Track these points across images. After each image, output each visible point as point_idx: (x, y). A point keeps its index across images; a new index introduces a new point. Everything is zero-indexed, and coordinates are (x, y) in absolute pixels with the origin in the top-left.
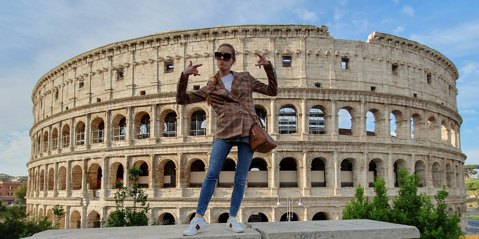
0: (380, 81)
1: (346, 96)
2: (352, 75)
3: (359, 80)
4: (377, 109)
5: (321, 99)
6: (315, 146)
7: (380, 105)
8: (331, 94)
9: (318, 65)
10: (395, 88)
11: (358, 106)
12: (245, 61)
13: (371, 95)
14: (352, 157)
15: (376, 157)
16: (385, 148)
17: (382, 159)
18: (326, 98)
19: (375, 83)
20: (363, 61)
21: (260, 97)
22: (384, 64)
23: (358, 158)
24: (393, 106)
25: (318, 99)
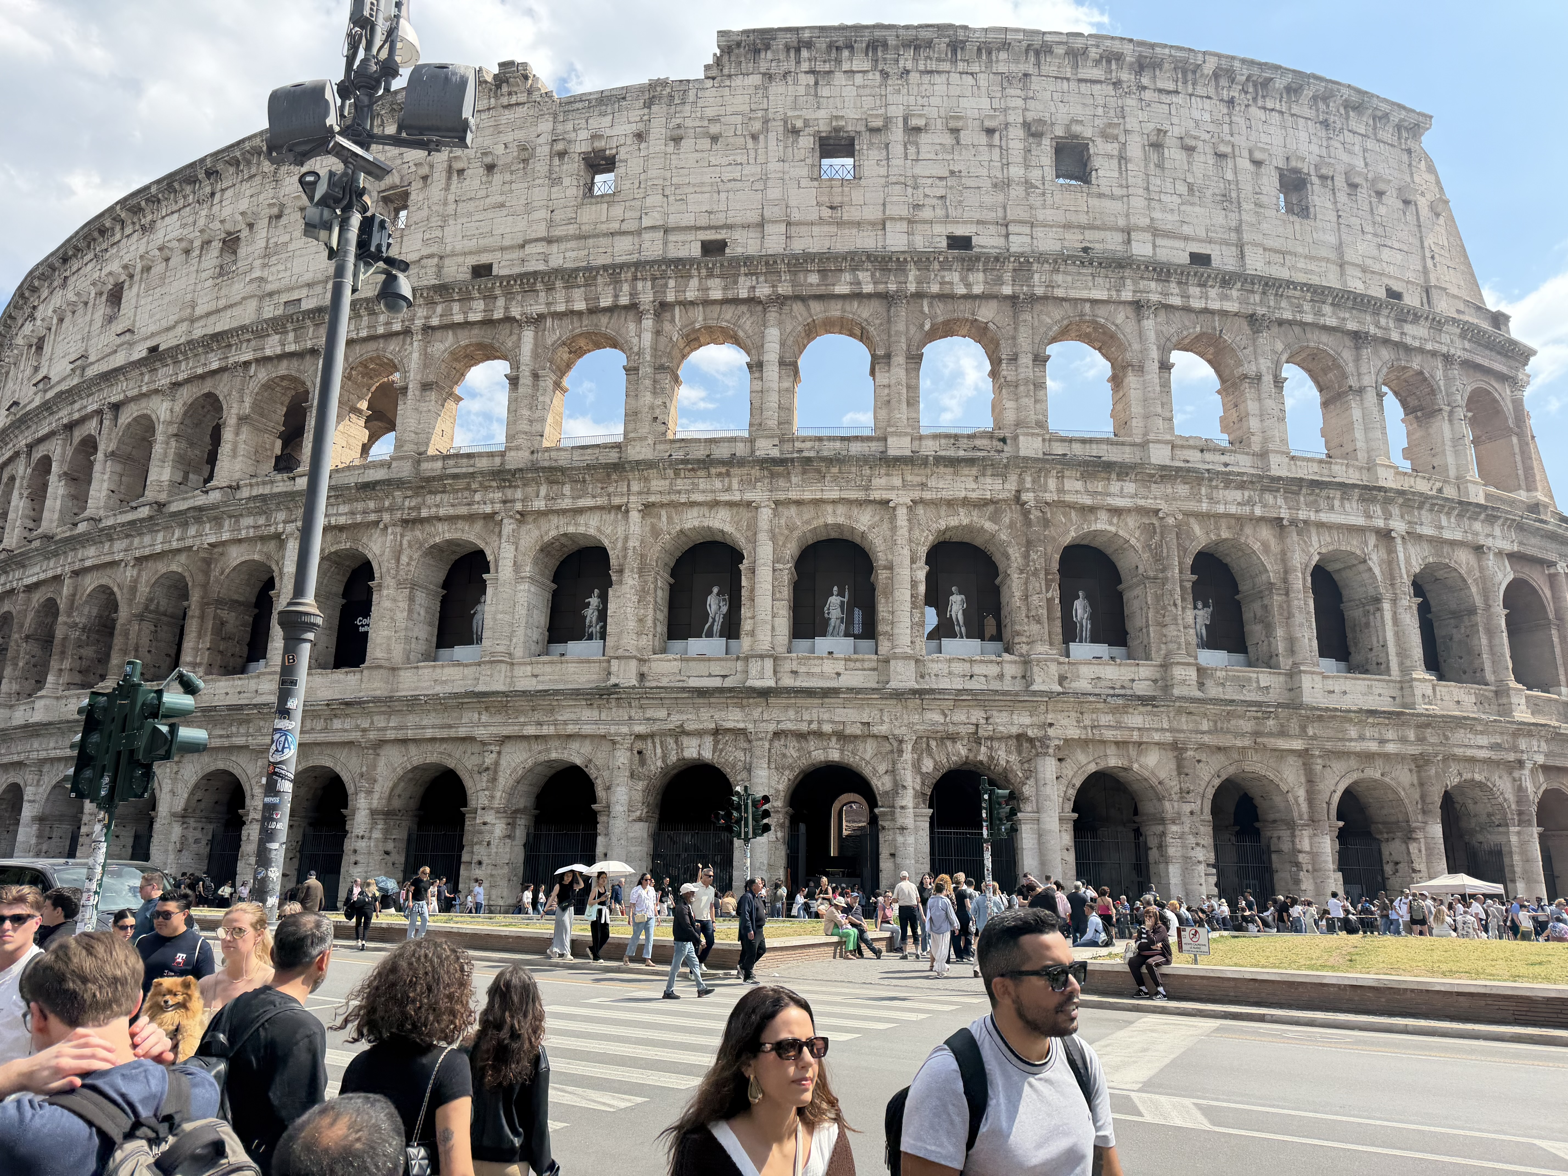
0: (749, 213)
1: (576, 293)
2: (617, 211)
3: (646, 222)
4: (724, 324)
5: (481, 318)
6: (425, 498)
7: (742, 308)
8: (519, 298)
9: (488, 201)
10: (832, 228)
11: (632, 326)
12: (272, 241)
14: (581, 530)
16: (734, 481)
17: (729, 528)
18: (498, 315)
19: (723, 222)
20: (671, 148)
22: (772, 143)
23: (608, 531)
24: (811, 305)
25: (467, 325)
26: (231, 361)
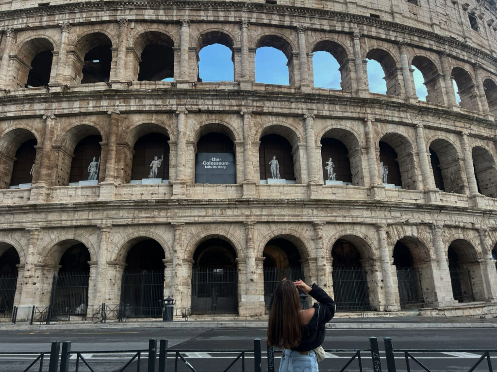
0: (387, 8)
1: (325, 22)
4: (385, 49)
5: (277, 24)
6: (266, 102)
7: (390, 45)
8: (297, 18)
10: (416, 23)
11: (348, 42)
13: (371, 26)
14: (343, 127)
15: (393, 131)
16: (408, 115)
17: (405, 135)
18: (287, 24)
19: (377, 8)
21: (160, 18)
23: (356, 129)
24: (415, 49)
25: (270, 26)
26: (118, 18)
